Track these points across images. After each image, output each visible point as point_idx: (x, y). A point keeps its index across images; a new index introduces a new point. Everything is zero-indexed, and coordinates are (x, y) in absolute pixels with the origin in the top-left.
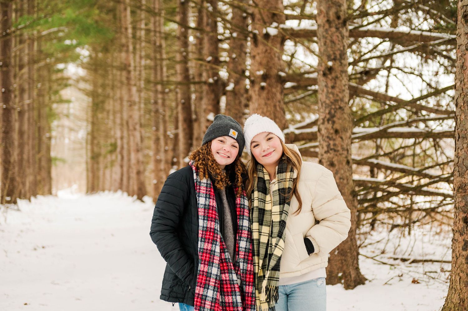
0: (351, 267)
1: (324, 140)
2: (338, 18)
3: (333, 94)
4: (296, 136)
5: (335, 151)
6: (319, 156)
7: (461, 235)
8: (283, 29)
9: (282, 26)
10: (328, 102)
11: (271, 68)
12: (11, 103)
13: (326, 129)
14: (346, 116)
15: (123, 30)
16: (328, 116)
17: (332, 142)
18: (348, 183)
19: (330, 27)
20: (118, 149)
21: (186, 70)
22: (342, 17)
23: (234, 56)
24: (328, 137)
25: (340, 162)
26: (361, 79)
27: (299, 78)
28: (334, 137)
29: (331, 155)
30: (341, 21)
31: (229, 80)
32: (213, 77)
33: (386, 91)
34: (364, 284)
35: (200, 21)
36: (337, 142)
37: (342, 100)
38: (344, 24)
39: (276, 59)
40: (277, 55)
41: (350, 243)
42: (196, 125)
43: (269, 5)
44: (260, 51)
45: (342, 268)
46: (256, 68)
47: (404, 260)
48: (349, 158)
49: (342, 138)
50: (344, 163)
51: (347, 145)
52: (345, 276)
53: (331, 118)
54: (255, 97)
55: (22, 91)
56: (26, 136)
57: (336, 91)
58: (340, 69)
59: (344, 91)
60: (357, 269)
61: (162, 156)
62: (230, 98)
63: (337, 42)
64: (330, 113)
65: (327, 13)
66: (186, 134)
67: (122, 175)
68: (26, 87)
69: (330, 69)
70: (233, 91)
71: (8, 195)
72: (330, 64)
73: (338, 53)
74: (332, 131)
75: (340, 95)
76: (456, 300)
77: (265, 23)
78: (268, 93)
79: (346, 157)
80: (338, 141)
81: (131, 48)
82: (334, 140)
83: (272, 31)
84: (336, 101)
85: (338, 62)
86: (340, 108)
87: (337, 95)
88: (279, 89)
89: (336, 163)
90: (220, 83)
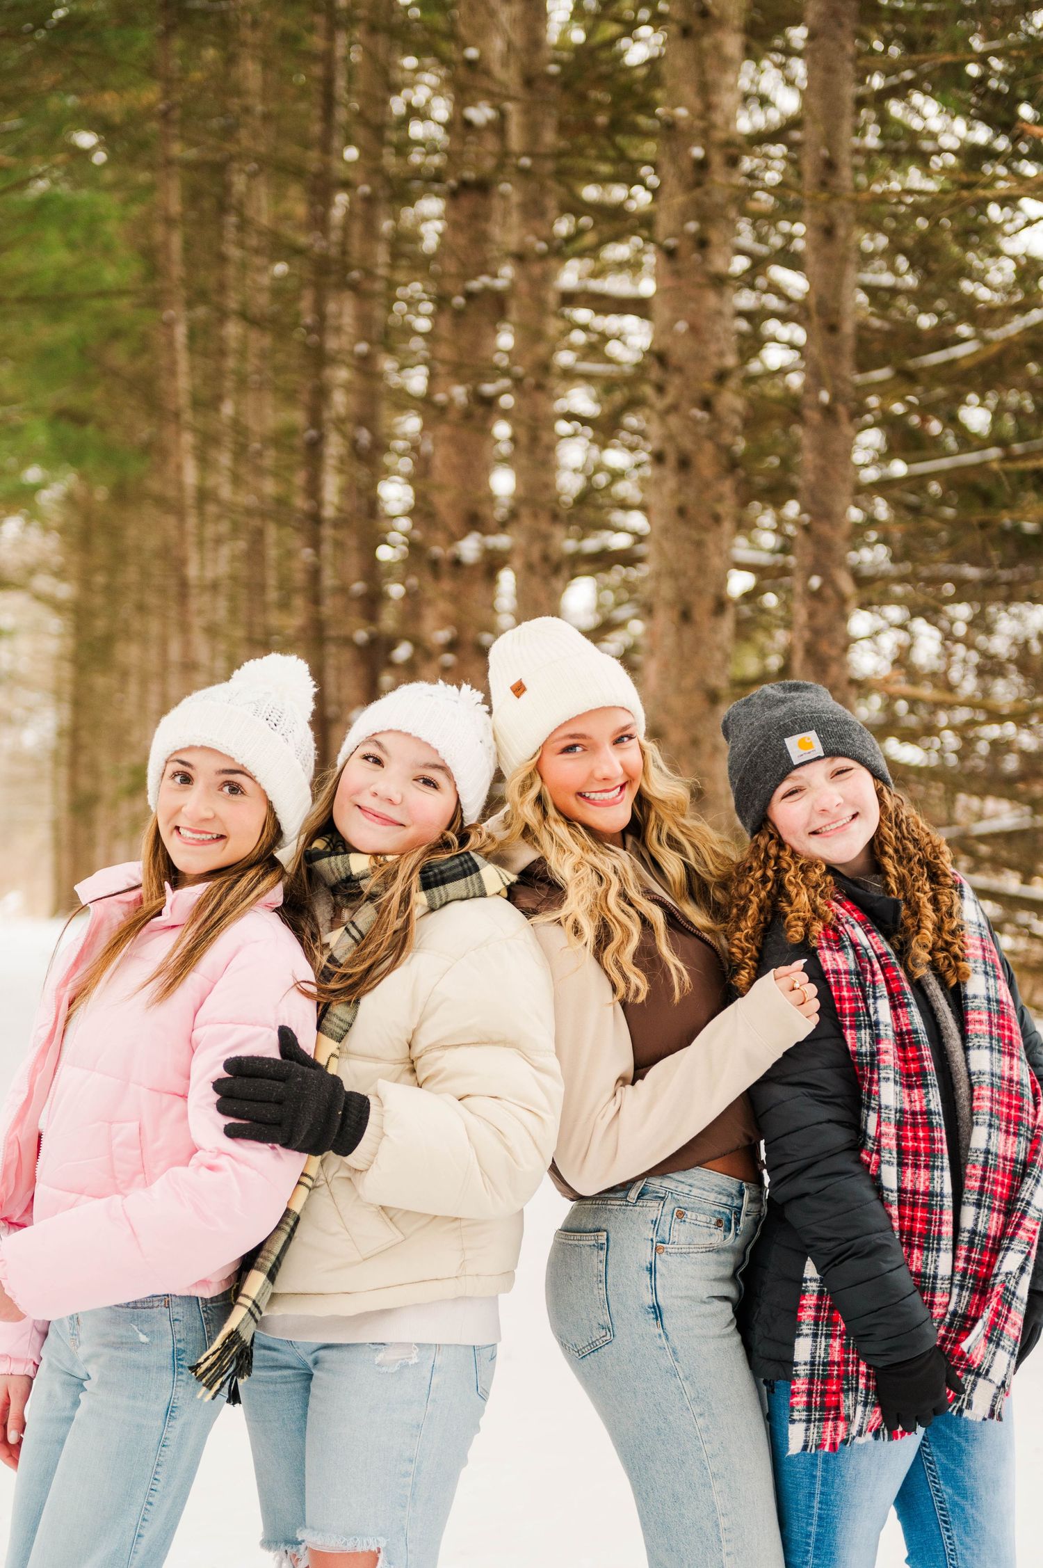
8: (492, 549)
9: (491, 542)
11: (466, 627)
23: (414, 583)
31: (399, 635)
32: (367, 629)
39: (480, 608)
77: (451, 535)
90: (380, 639)
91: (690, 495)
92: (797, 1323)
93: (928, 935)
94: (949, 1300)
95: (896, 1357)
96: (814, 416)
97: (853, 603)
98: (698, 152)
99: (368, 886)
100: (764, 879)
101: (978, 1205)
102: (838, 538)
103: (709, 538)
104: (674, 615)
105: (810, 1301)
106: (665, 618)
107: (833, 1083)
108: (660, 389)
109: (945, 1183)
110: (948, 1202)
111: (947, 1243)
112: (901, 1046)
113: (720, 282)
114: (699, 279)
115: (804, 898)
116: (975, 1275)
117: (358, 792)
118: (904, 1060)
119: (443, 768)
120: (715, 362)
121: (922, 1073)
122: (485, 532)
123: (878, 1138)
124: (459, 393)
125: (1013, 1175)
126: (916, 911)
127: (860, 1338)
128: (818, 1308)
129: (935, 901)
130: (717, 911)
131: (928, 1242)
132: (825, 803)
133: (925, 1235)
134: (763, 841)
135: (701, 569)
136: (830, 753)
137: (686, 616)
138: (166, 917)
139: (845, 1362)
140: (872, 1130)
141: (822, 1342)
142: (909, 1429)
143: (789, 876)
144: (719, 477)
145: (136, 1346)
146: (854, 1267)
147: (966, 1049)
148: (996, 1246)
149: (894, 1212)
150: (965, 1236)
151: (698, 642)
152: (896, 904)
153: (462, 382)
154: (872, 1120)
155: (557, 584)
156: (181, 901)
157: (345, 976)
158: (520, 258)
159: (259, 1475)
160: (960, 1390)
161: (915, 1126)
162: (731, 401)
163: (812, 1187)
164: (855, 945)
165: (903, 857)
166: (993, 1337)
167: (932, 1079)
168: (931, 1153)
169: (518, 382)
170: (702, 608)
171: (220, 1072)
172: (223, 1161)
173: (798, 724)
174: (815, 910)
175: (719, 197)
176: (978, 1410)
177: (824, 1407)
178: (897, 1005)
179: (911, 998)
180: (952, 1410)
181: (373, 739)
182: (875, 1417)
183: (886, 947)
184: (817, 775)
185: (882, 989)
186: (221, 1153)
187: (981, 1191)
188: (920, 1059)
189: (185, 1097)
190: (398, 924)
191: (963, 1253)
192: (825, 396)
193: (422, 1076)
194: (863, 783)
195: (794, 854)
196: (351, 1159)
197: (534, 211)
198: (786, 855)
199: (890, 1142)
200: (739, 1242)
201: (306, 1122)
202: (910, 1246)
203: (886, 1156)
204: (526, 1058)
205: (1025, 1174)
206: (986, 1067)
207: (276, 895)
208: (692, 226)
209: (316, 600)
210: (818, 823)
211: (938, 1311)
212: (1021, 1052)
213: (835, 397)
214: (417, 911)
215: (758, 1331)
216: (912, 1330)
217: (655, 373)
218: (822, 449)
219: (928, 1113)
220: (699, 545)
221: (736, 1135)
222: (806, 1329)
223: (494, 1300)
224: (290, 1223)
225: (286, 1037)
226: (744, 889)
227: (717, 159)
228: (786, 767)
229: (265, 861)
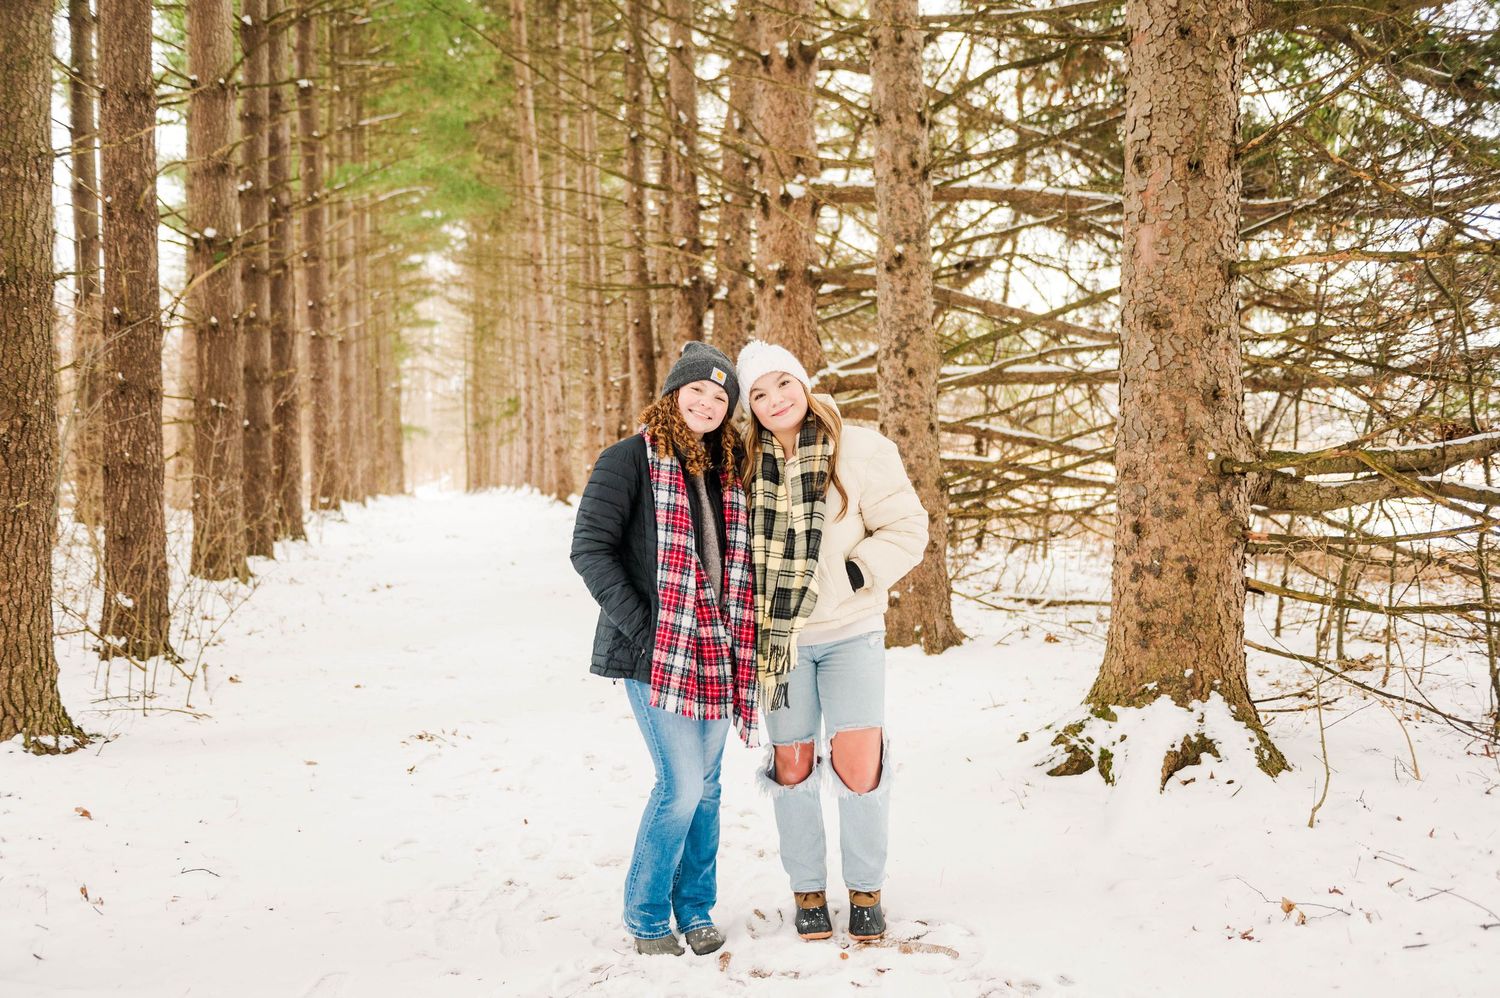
0: (937, 615)
1: (888, 388)
2: (914, 165)
3: (905, 305)
4: (840, 380)
5: (908, 407)
6: (880, 417)
7: (1128, 553)
8: (814, 186)
9: (813, 181)
10: (895, 318)
11: (793, 258)
12: (324, 328)
13: (891, 367)
14: (927, 344)
15: (527, 191)
16: (895, 345)
17: (902, 392)
18: (932, 466)
19: (899, 182)
20: (523, 410)
21: (643, 263)
22: (921, 164)
23: (727, 237)
24: (895, 382)
25: (918, 428)
26: (958, 276)
27: (844, 276)
28: (907, 383)
29: (902, 413)
30: (918, 171)
31: (718, 281)
32: (690, 275)
33: (1005, 299)
34: (959, 644)
35: (665, 175)
36: (912, 392)
37: (920, 315)
38: (925, 174)
39: (804, 241)
40: (804, 234)
41: (935, 572)
42: (660, 364)
43: (789, 143)
44: (774, 228)
45: (921, 615)
46: (767, 259)
47: (1033, 602)
48: (933, 420)
49: (920, 384)
50: (925, 429)
51: (930, 397)
52: (926, 630)
53: (901, 349)
54: (765, 311)
55: (345, 304)
56: (353, 387)
57: (910, 298)
58: (917, 258)
59: (924, 298)
60: (948, 617)
61: (600, 420)
62: (721, 314)
63: (911, 209)
64: (898, 339)
65: (894, 157)
66: (643, 380)
67: (530, 456)
68: (352, 296)
69: (899, 259)
70: (727, 302)
71: (325, 494)
72: (899, 249)
73: (913, 230)
74: (903, 372)
75: (918, 307)
76: (1118, 667)
77: (782, 176)
78: (789, 304)
79: (929, 419)
80: (914, 389)
81: (541, 223)
82: (907, 387)
83: (796, 190)
84: (910, 317)
85: (913, 245)
86: (918, 329)
87: (912, 307)
88: (808, 295)
89: (909, 428)
90: (702, 285)
124: (783, 48)
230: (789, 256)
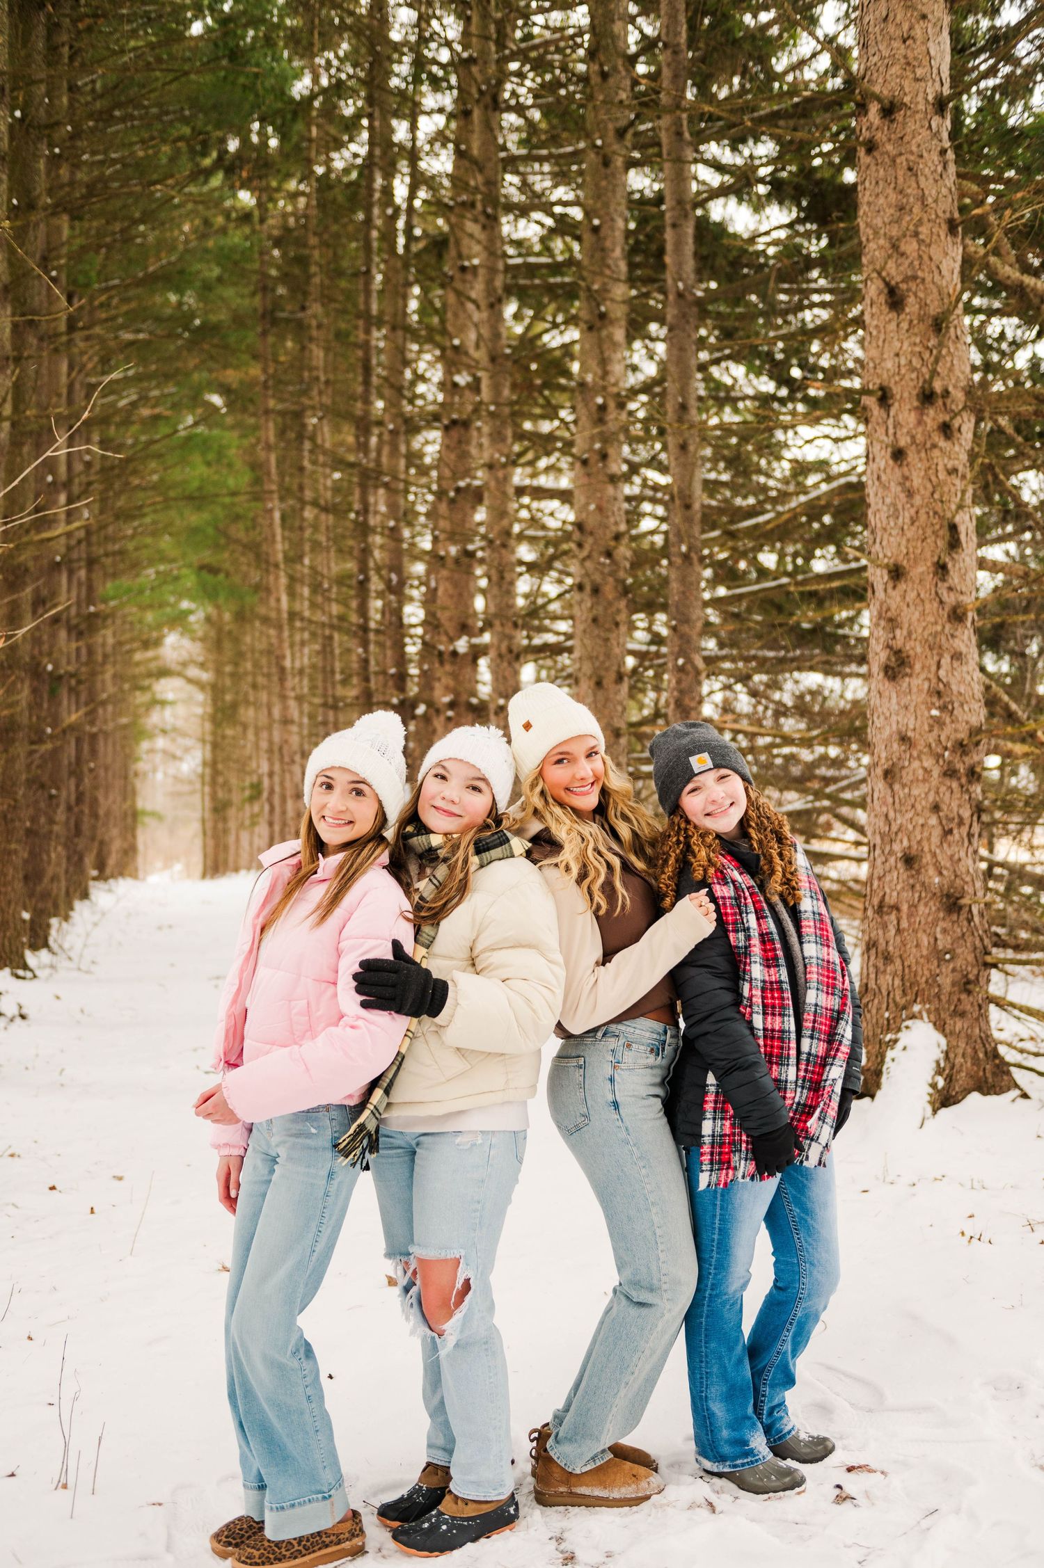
2: (510, 651)
9: (475, 641)
22: (515, 650)
23: (426, 667)
62: (422, 725)
91: (600, 610)
92: (703, 1111)
93: (778, 875)
94: (797, 1096)
95: (766, 1130)
96: (678, 561)
97: (704, 675)
98: (600, 400)
99: (442, 853)
100: (678, 842)
101: (812, 1037)
102: (694, 634)
103: (613, 636)
104: (592, 683)
105: (711, 1098)
106: (586, 685)
107: (722, 965)
108: (580, 545)
109: (790, 1024)
110: (793, 1036)
111: (793, 1060)
112: (763, 942)
113: (614, 479)
114: (601, 477)
115: (703, 853)
116: (811, 1080)
117: (433, 798)
118: (765, 950)
119: (484, 780)
120: (614, 528)
121: (776, 958)
122: (471, 635)
123: (750, 998)
124: (453, 550)
125: (832, 1018)
126: (770, 861)
127: (743, 1119)
128: (716, 1102)
129: (781, 855)
130: (650, 861)
131: (781, 1060)
132: (714, 797)
133: (780, 1056)
134: (676, 820)
135: (608, 656)
136: (717, 766)
137: (599, 684)
138: (320, 875)
139: (733, 1134)
140: (746, 993)
141: (719, 1122)
142: (771, 1174)
143: (694, 840)
144: (618, 598)
145: (309, 1136)
146: (738, 1076)
147: (801, 943)
148: (824, 1063)
149: (761, 1042)
150: (804, 1057)
151: (607, 700)
152: (758, 856)
153: (455, 543)
154: (746, 987)
155: (516, 665)
156: (329, 864)
157: (430, 909)
158: (490, 466)
159: (383, 1214)
160: (802, 1149)
161: (772, 990)
162: (624, 551)
163: (712, 1028)
164: (734, 881)
165: (761, 828)
166: (822, 1119)
167: (782, 961)
168: (782, 1007)
169: (491, 542)
170: (609, 678)
171: (357, 969)
172: (360, 1023)
173: (698, 749)
174: (709, 860)
175: (612, 426)
176: (811, 1163)
177: (721, 1162)
178: (760, 917)
179: (768, 913)
180: (797, 1161)
181: (439, 764)
182: (751, 1167)
183: (752, 883)
184: (709, 779)
185: (751, 908)
186: (358, 1018)
187: (813, 1029)
188: (775, 950)
189: (335, 984)
190: (461, 876)
191: (803, 1067)
192: (684, 548)
193: (479, 968)
194: (736, 783)
195: (695, 827)
196: (438, 1020)
197: (497, 437)
198: (691, 827)
199: (757, 1000)
200: (665, 1062)
201: (410, 997)
202: (771, 1063)
203: (755, 1008)
204: (543, 955)
205: (838, 1019)
206: (814, 954)
207: (385, 858)
208: (597, 446)
209: (367, 679)
210: (710, 809)
211: (789, 1102)
212: (833, 944)
213: (690, 549)
214: (473, 868)
215: (680, 1117)
216: (774, 1113)
217: (577, 536)
218: (683, 580)
219: (781, 982)
220: (607, 640)
221: (663, 999)
222: (709, 1115)
223: (525, 1103)
224: (400, 1060)
225: (397, 946)
226: (666, 849)
227: (612, 405)
228: (690, 775)
229: (376, 837)
230: (457, 694)
